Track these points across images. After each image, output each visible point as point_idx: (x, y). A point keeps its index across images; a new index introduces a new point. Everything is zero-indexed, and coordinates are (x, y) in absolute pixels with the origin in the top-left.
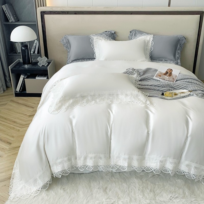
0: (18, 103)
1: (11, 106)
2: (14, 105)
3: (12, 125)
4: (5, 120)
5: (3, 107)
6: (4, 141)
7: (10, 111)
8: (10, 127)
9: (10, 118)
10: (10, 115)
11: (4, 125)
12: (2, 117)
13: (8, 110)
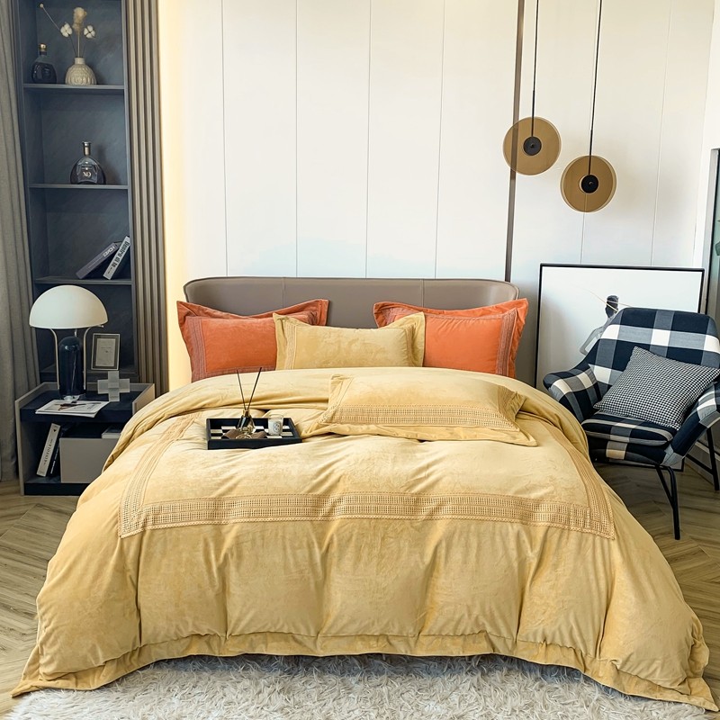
0: (60, 512)
1: (38, 518)
2: (47, 516)
3: (39, 569)
4: (19, 557)
5: (12, 522)
6: (16, 611)
7: (36, 532)
8: (35, 575)
9: (34, 550)
10: (33, 543)
11: (14, 568)
12: (11, 549)
13: (27, 529)
